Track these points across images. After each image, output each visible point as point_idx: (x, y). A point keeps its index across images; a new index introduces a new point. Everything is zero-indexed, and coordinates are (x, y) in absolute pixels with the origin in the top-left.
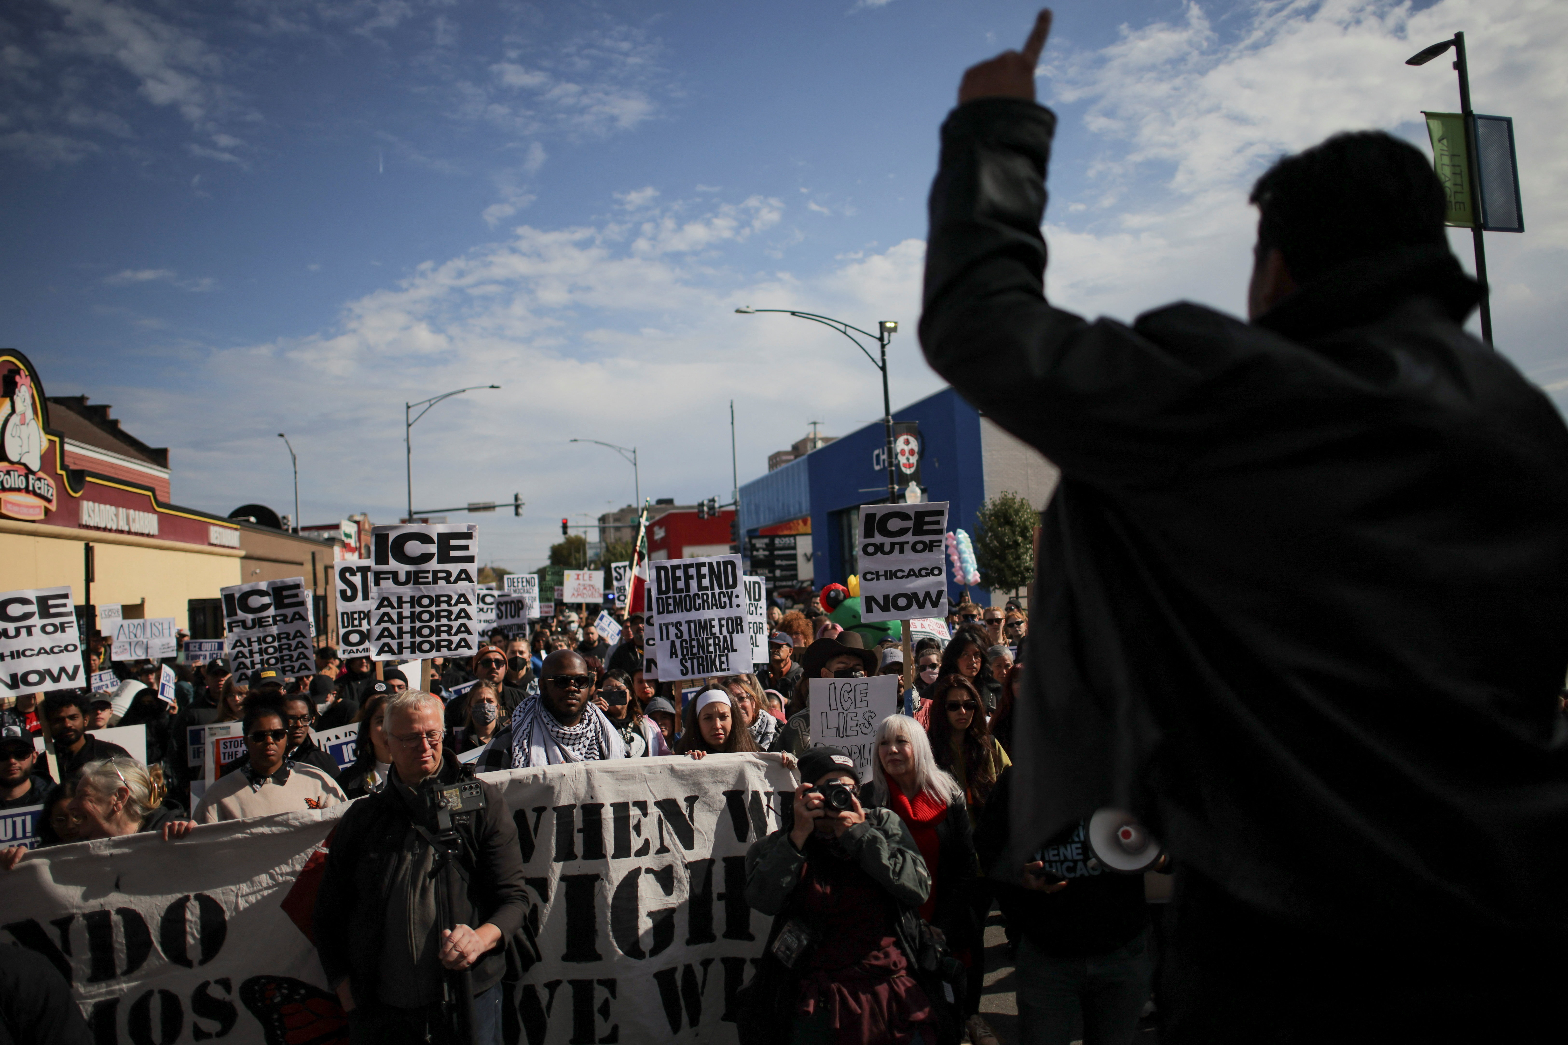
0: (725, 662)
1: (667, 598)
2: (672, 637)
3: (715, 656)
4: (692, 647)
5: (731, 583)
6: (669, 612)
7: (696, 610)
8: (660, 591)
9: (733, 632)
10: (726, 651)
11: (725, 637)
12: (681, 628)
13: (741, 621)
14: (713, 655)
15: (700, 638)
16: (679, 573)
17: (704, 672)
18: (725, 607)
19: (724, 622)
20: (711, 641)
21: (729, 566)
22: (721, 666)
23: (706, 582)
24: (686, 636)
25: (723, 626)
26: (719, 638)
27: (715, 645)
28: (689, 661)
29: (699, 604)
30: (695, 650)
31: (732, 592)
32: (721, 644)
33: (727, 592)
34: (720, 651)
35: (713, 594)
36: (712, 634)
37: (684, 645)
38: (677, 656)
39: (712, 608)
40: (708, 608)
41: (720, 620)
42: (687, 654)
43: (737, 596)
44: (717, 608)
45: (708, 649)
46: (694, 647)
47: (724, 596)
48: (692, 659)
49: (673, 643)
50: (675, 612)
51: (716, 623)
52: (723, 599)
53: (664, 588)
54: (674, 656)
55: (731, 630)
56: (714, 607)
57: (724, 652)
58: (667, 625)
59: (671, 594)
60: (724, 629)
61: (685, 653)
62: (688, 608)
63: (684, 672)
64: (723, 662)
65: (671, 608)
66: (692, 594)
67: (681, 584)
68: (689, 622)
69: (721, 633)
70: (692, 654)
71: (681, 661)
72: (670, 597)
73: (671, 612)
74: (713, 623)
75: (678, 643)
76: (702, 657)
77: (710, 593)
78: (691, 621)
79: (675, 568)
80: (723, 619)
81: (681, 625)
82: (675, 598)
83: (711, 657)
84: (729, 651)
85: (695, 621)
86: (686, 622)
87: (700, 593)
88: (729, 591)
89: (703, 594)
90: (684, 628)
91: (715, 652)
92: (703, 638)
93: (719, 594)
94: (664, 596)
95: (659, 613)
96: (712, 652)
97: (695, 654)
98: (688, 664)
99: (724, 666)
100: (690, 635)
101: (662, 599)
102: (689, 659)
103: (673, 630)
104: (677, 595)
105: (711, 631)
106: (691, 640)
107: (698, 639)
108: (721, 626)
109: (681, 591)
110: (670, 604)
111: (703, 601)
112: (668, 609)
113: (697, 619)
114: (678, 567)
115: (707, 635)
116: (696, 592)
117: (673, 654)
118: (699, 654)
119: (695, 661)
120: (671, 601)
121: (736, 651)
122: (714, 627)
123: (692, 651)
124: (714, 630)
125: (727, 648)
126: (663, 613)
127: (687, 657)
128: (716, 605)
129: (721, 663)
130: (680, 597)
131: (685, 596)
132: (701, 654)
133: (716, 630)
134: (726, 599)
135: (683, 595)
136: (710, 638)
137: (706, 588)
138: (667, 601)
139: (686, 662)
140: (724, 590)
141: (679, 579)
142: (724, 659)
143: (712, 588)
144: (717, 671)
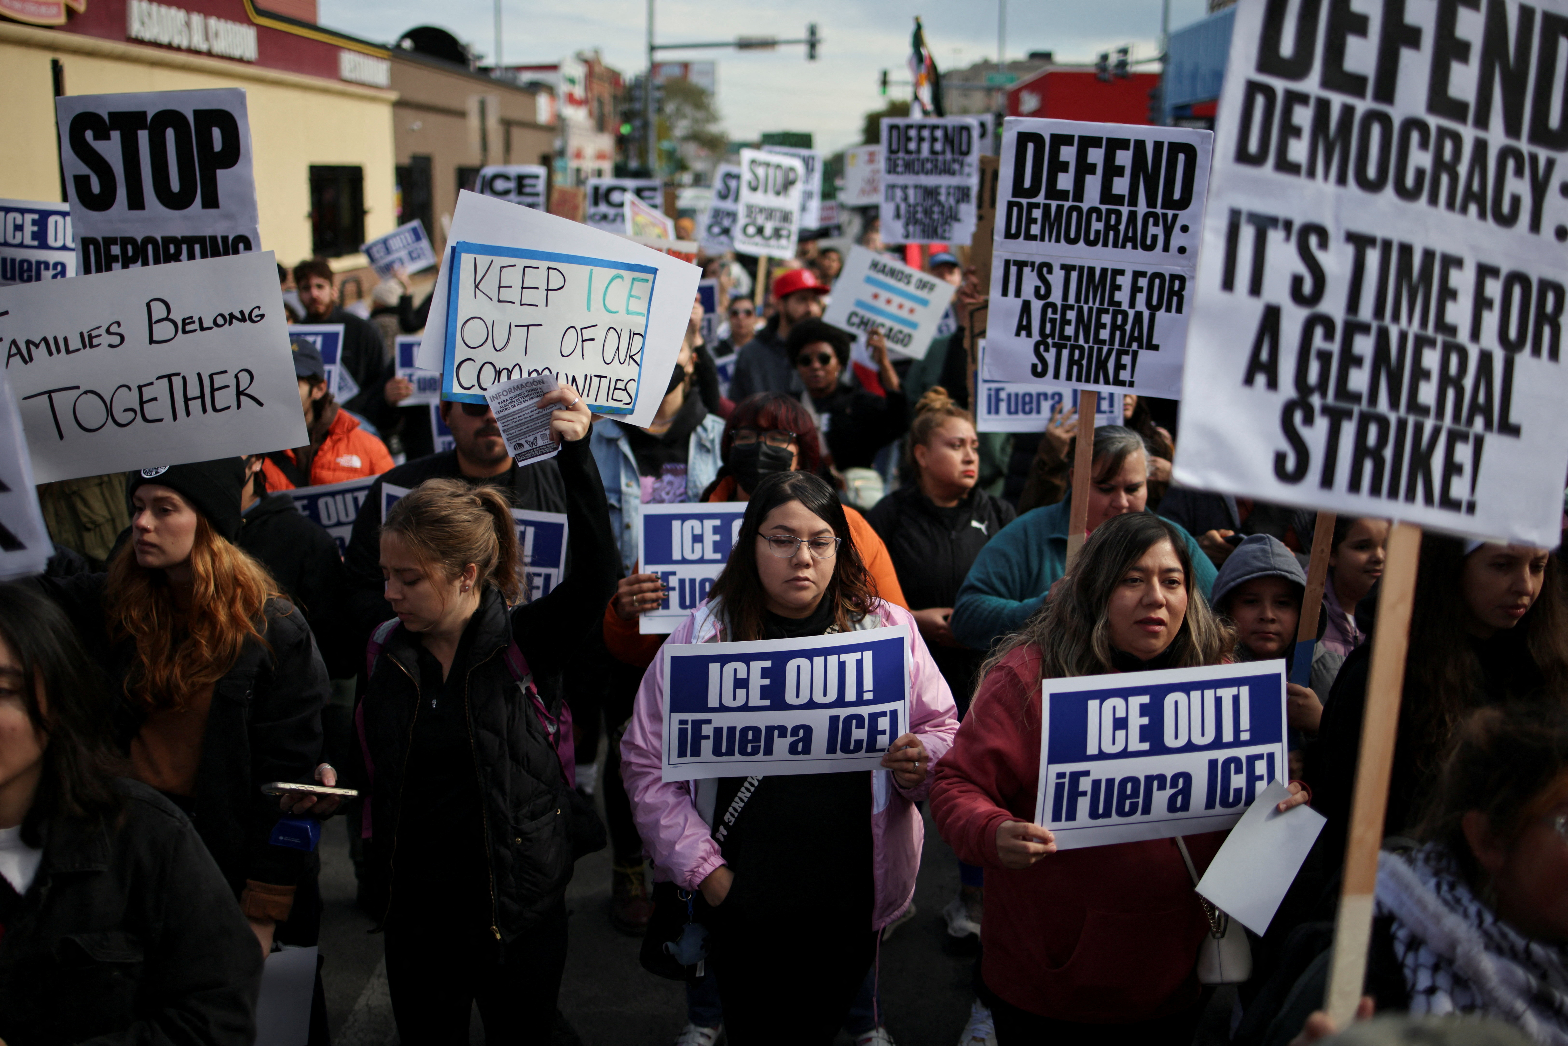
0: (1129, 367)
1: (1031, 206)
2: (1028, 291)
3: (1110, 352)
4: (1065, 322)
5: (1177, 195)
6: (1029, 237)
7: (1090, 243)
8: (1018, 189)
9: (1158, 307)
10: (1135, 346)
11: (1138, 315)
12: (1048, 277)
13: (1182, 287)
14: (1105, 349)
15: (1086, 308)
16: (1068, 154)
17: (1079, 379)
18: (1151, 248)
19: (1143, 282)
20: (1106, 319)
21: (1181, 157)
22: (1116, 374)
23: (1121, 186)
24: (1056, 297)
25: (1140, 290)
26: (1125, 315)
27: (1114, 327)
28: (1053, 351)
29: (1097, 232)
30: (1069, 331)
31: (1175, 217)
32: (1128, 328)
33: (1165, 216)
34: (1122, 343)
35: (1133, 215)
36: (1112, 302)
37: (1050, 314)
38: (1029, 335)
39: (1124, 246)
40: (1115, 245)
41: (1137, 275)
42: (1052, 335)
43: (1185, 229)
44: (1135, 247)
45: (1097, 333)
46: (1069, 322)
47: (1156, 224)
48: (1059, 348)
49: (1026, 306)
50: (1042, 239)
51: (1125, 281)
52: (1152, 230)
53: (1027, 184)
54: (1023, 333)
55: (1155, 302)
56: (1129, 245)
57: (1130, 345)
58: (1021, 265)
59: (1040, 199)
60: (1141, 298)
61: (1048, 330)
62: (1072, 235)
63: (1039, 369)
64: (1124, 367)
65: (1035, 230)
66: (1085, 206)
67: (1065, 181)
68: (1067, 269)
69: (1132, 305)
70: (1062, 336)
71: (1037, 346)
72: (1037, 206)
73: (1034, 238)
74: (1120, 280)
75: (1037, 306)
76: (1081, 349)
77: (1125, 210)
78: (1073, 268)
79: (1060, 140)
80: (1143, 274)
81: (1050, 272)
82: (1047, 208)
83: (1100, 350)
84: (1140, 346)
85: (1081, 268)
86: (1063, 267)
87: (1104, 207)
88: (1170, 213)
89: (1109, 212)
90: (1056, 278)
91: (1112, 342)
92: (1090, 309)
93: (1146, 216)
94: (1024, 201)
95: (1008, 235)
96: (1103, 342)
97: (1068, 338)
98: (1050, 356)
99: (1124, 375)
100: (1065, 297)
101: (1020, 205)
102: (1055, 345)
103: (1030, 281)
104: (1054, 204)
105: (1112, 296)
106: (1066, 307)
107: (1080, 309)
108: (1135, 289)
109: (1064, 195)
110: (1035, 221)
111: (1108, 227)
112: (1028, 229)
113: (1087, 264)
114: (1067, 140)
115: (1102, 303)
116: (1097, 204)
117: (1023, 328)
118: (1077, 338)
119: (1065, 353)
120: (1037, 214)
121: (1156, 348)
122: (1119, 288)
123: (1062, 330)
124: (1118, 296)
125: (1139, 340)
126: (1016, 236)
127: (1050, 341)
128: (1133, 240)
129: (1119, 367)
130: (1060, 208)
131: (1071, 209)
132: (1081, 341)
133: (1122, 296)
134: (1159, 231)
135: (1067, 205)
136: (1106, 311)
137: (1119, 200)
138: (1029, 212)
139: (1047, 350)
140: (1159, 210)
141: (1064, 167)
142: (1126, 360)
143: (1133, 202)
144: (1107, 382)
